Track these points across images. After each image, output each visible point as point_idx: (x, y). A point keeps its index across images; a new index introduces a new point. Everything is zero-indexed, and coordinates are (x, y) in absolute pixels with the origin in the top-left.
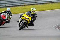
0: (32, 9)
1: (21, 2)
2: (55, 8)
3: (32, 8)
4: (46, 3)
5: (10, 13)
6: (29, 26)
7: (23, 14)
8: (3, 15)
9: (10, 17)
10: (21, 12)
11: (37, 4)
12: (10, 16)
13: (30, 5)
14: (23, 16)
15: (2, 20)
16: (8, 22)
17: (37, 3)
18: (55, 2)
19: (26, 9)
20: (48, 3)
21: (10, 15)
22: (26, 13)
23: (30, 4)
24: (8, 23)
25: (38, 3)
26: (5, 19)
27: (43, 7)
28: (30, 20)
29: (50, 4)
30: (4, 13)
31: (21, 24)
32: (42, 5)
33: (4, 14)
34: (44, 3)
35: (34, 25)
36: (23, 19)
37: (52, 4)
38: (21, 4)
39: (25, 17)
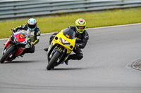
0: (78, 22)
1: (52, 7)
2: (131, 21)
3: (78, 20)
4: (110, 9)
5: (36, 31)
6: (70, 61)
7: (56, 34)
8: (19, 35)
9: (36, 39)
10: (51, 30)
11: (88, 11)
12: (36, 36)
13: (73, 13)
14: (57, 38)
15: (16, 46)
16: (31, 50)
17: (88, 9)
18: (132, 8)
19: (62, 22)
20: (114, 9)
21: (35, 34)
22: (62, 31)
23: (71, 11)
24: (31, 52)
25: (91, 9)
26: (23, 43)
27: (104, 20)
28: (71, 47)
29: (121, 10)
30: (21, 29)
31: (51, 55)
32: (100, 13)
33: (23, 31)
34: (105, 10)
35: (82, 57)
36: (56, 45)
37: (124, 10)
38: (51, 11)
39: (61, 39)
